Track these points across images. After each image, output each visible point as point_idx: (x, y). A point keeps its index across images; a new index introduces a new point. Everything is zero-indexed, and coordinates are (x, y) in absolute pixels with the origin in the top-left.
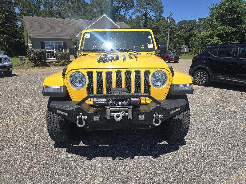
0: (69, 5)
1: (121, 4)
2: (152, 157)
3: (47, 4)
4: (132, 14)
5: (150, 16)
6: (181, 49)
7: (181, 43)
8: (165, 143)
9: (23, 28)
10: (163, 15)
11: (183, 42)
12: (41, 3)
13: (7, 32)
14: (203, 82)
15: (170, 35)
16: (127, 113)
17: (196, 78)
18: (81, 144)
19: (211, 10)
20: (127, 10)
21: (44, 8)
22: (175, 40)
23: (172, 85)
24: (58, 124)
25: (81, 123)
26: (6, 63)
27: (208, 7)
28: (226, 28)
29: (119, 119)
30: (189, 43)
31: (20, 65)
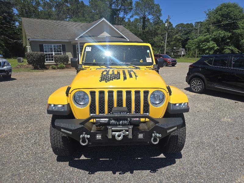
0: (68, 6)
1: (119, 7)
2: (150, 172)
3: (46, 5)
4: (131, 17)
5: (148, 19)
6: (178, 52)
7: (178, 46)
8: (162, 156)
9: (21, 29)
10: (161, 18)
11: (180, 45)
12: (40, 4)
13: (5, 33)
14: (199, 90)
15: (167, 38)
16: (127, 133)
17: (193, 86)
18: (83, 157)
19: (207, 14)
20: (126, 13)
21: (42, 9)
22: (172, 43)
23: (169, 104)
24: (61, 140)
25: (84, 141)
26: (5, 68)
27: (205, 12)
28: (222, 33)
29: (120, 138)
30: (186, 46)
31: (18, 68)
